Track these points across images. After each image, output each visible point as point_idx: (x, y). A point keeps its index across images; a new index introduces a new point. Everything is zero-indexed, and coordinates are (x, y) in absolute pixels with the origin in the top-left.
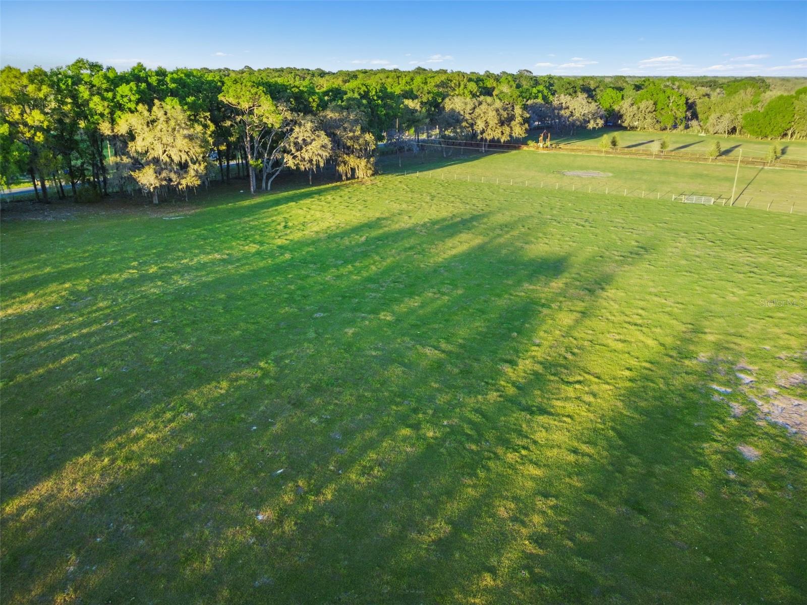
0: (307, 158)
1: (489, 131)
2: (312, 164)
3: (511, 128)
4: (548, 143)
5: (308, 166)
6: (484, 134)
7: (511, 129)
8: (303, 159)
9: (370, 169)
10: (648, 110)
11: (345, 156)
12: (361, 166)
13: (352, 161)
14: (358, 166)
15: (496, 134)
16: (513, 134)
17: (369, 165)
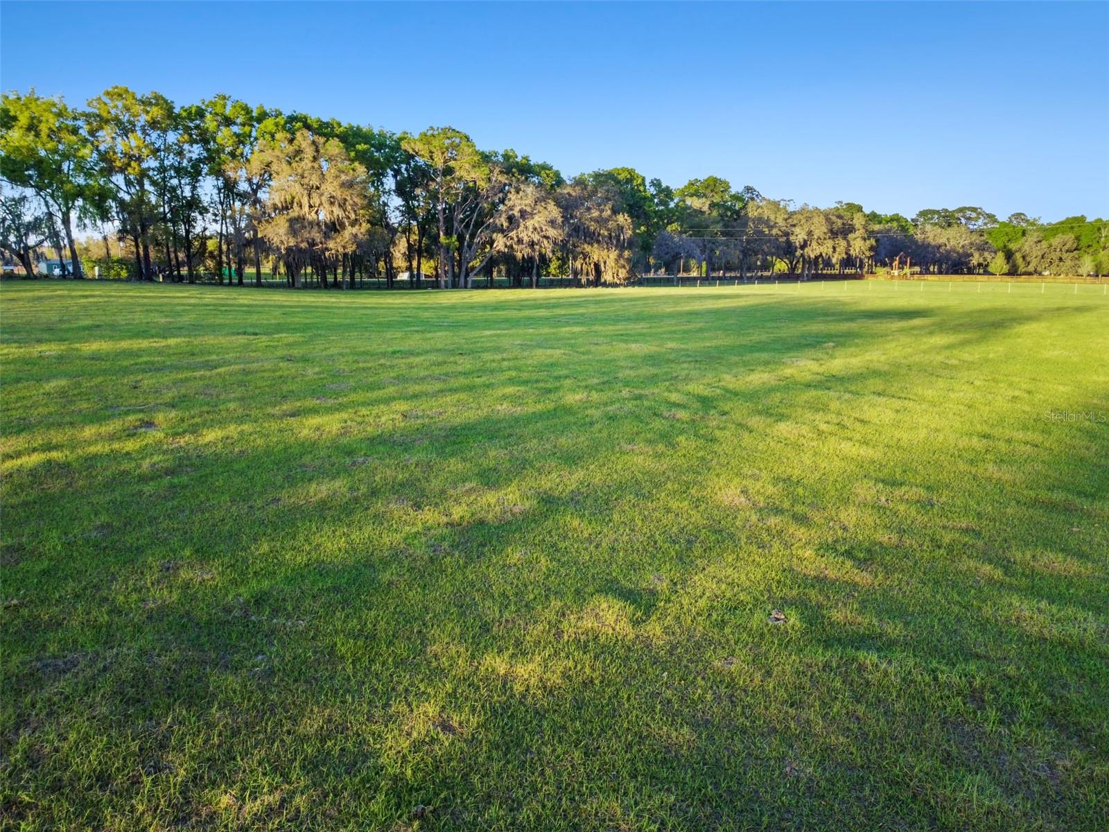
0: (526, 239)
1: (814, 244)
2: (534, 250)
3: (848, 242)
4: (907, 270)
5: (527, 251)
6: (806, 250)
7: (849, 245)
8: (520, 241)
9: (624, 267)
10: (1066, 248)
11: (586, 246)
12: (610, 261)
13: (596, 253)
14: (605, 263)
15: (825, 249)
16: (852, 252)
17: (622, 262)
